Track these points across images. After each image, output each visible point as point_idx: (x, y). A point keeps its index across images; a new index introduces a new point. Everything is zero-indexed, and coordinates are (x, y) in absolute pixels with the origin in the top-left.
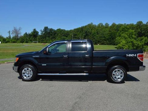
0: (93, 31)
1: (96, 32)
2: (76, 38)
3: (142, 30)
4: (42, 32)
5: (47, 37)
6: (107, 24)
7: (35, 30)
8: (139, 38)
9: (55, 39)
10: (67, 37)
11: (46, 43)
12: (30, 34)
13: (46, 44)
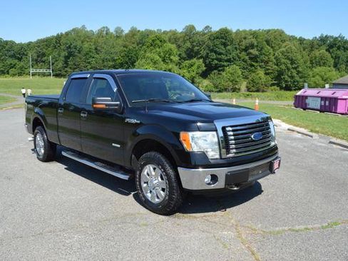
0: (86, 45)
1: (93, 47)
2: (44, 62)
3: (195, 44)
6: (119, 30)
8: (187, 62)
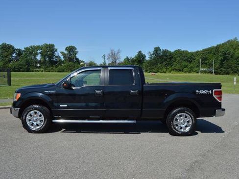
0: (237, 52)
4: (151, 55)
5: (159, 64)
7: (140, 52)
9: (172, 66)
10: (190, 62)
11: (156, 72)
12: (133, 59)
13: (156, 74)
